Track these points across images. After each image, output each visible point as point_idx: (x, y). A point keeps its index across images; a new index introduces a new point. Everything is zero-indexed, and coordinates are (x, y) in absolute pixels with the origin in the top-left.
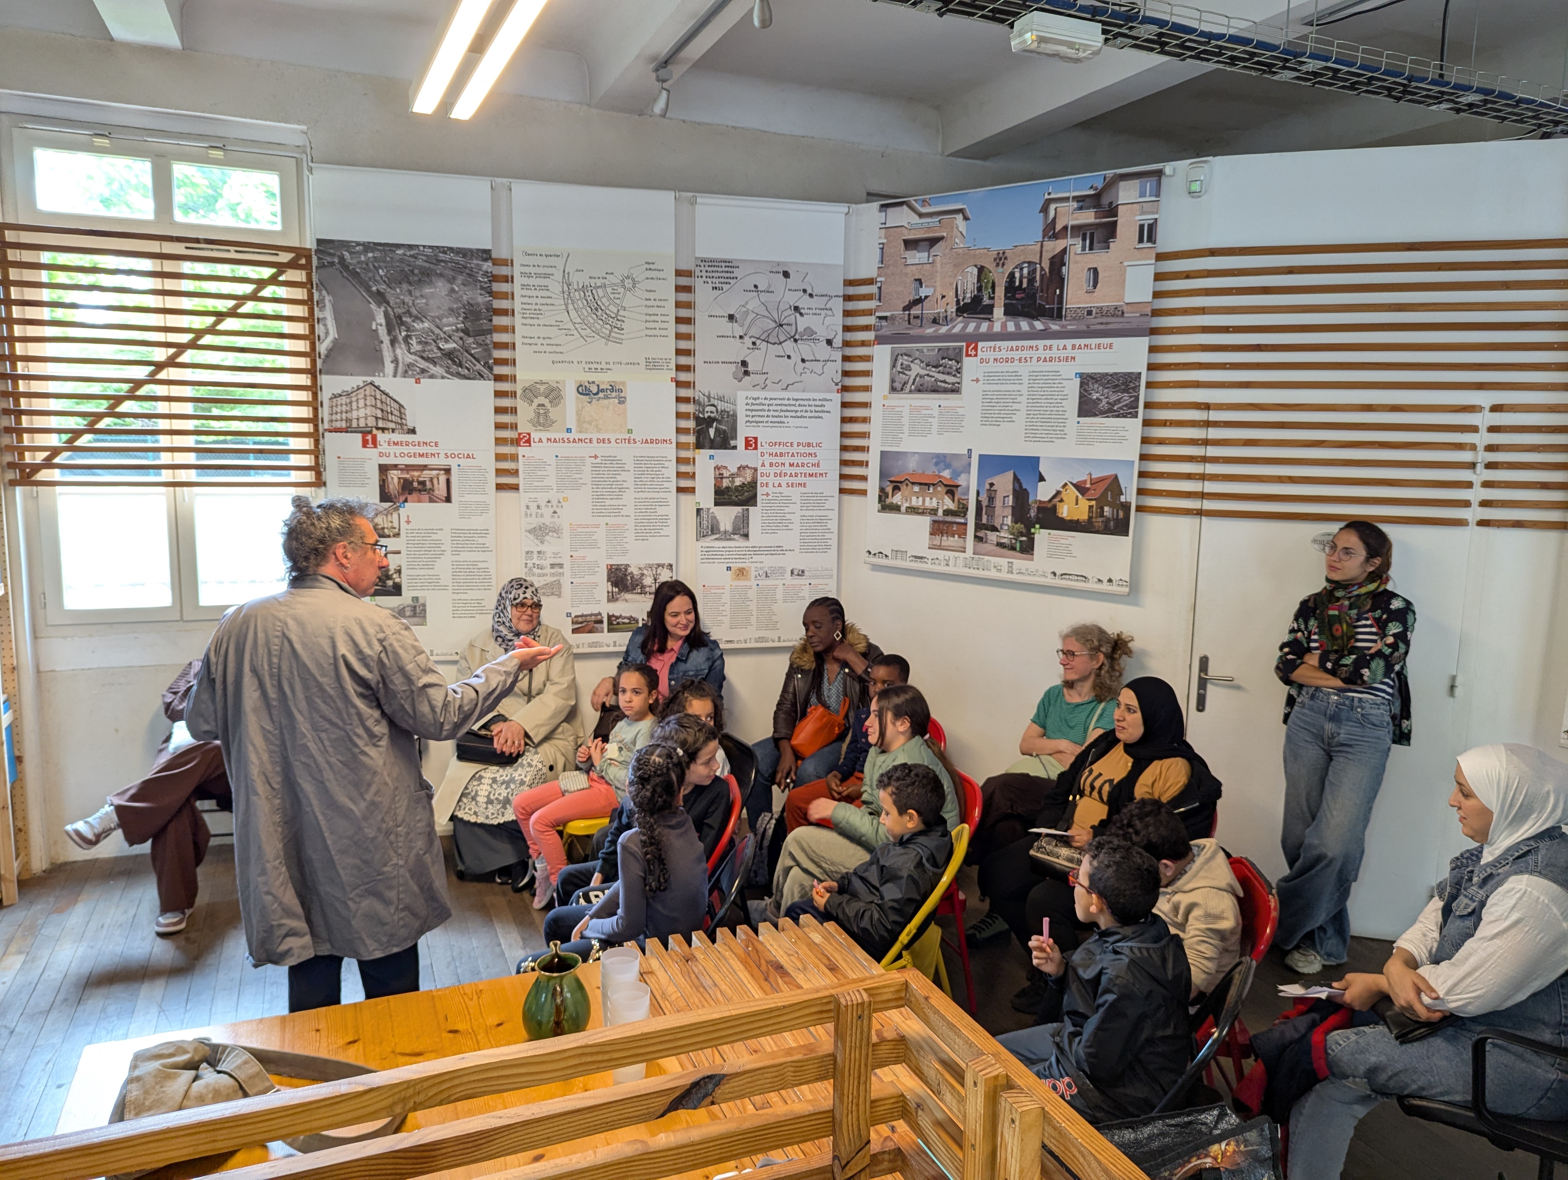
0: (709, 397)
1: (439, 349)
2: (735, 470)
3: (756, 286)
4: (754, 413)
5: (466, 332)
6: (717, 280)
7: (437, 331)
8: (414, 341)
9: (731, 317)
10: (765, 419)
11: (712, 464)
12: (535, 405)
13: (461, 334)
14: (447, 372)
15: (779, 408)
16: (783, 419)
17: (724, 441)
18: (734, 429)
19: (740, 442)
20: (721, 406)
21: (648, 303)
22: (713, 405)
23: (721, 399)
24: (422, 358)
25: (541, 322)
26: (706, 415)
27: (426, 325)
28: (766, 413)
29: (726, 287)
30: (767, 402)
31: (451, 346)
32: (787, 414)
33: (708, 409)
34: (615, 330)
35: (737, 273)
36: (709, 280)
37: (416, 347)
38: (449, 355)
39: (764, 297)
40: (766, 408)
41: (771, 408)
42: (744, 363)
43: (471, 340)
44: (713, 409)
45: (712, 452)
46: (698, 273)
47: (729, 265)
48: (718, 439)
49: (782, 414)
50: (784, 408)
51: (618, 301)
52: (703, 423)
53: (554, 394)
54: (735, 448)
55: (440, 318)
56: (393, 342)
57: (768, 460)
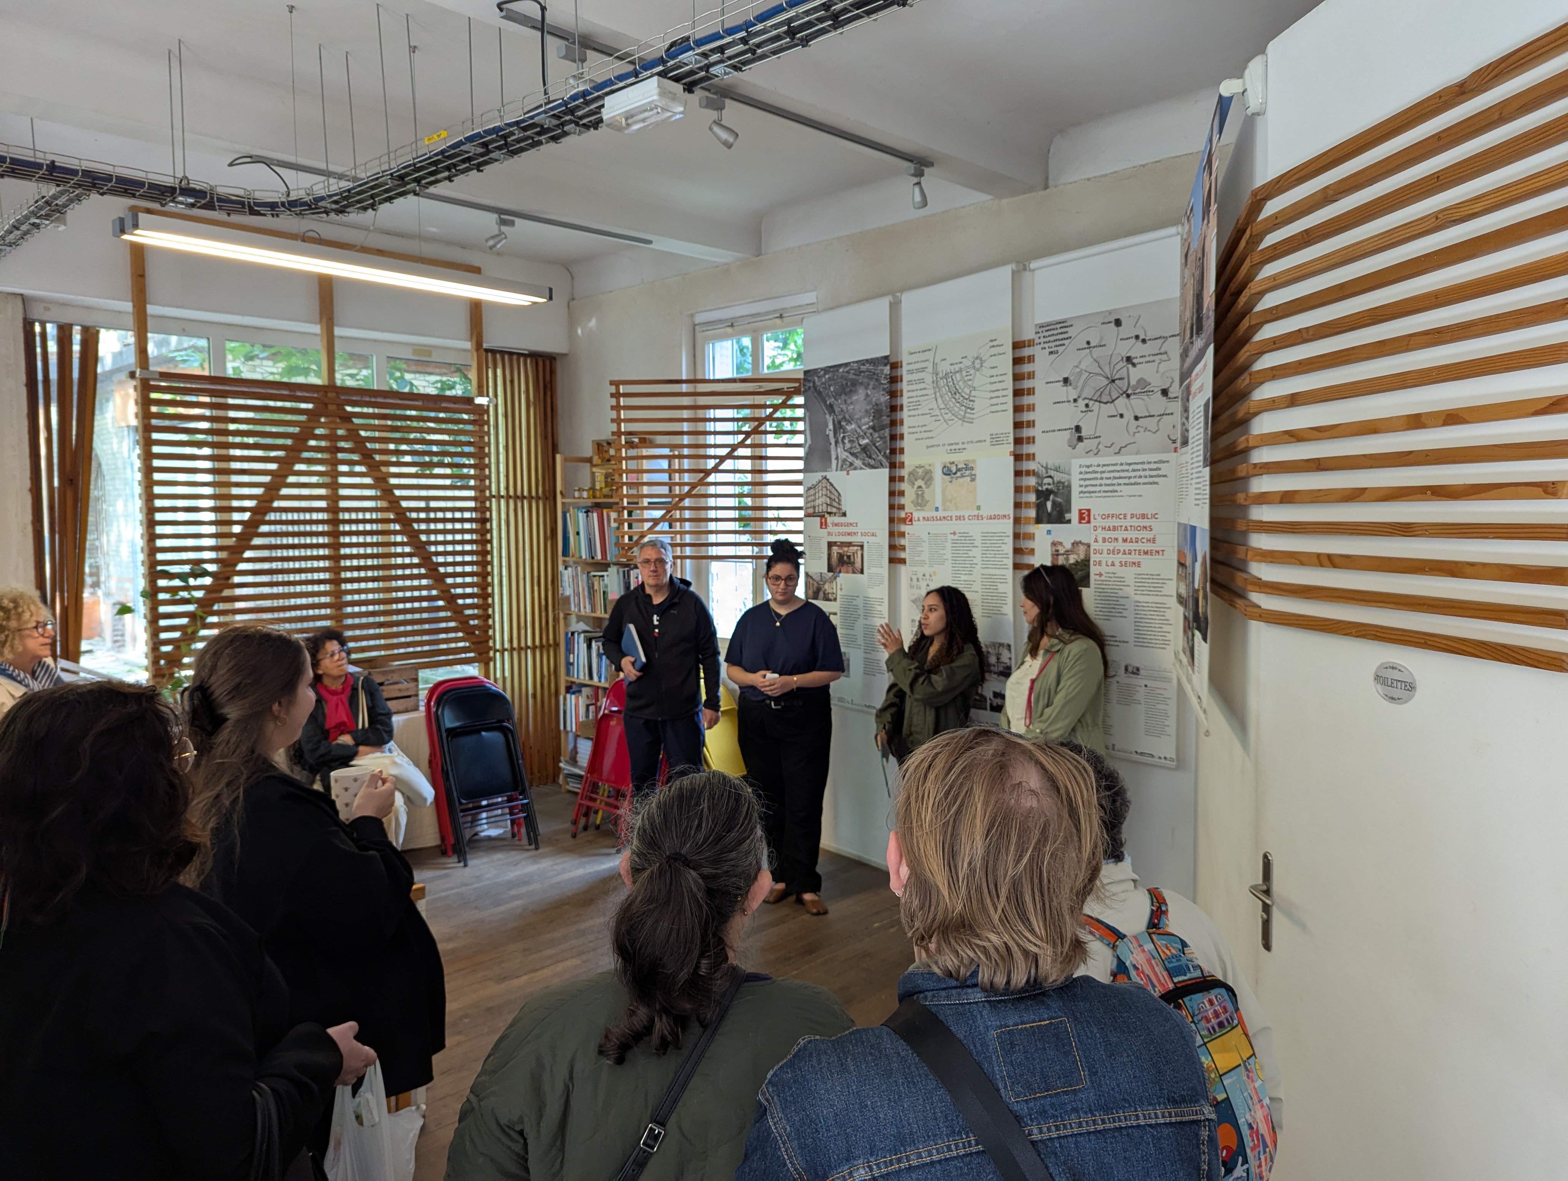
0: (1046, 468)
1: (860, 445)
2: (1068, 546)
3: (1088, 343)
4: (1088, 482)
5: (873, 428)
6: (1053, 344)
7: (859, 430)
8: (846, 441)
9: (1066, 381)
10: (1097, 489)
11: (1050, 539)
12: (916, 487)
13: (871, 431)
14: (864, 464)
15: (1111, 475)
16: (1116, 488)
17: (1059, 516)
18: (1068, 501)
19: (1074, 516)
20: (1058, 477)
21: (993, 380)
22: (1050, 477)
23: (1057, 470)
24: (851, 453)
25: (919, 412)
26: (1044, 488)
27: (853, 426)
28: (1098, 482)
29: (1060, 349)
30: (1099, 469)
31: (866, 441)
32: (1120, 481)
33: (1047, 481)
34: (969, 410)
35: (1071, 332)
36: (1046, 345)
37: (848, 445)
38: (864, 449)
39: (1096, 352)
40: (1099, 476)
41: (1104, 475)
42: (1078, 429)
43: (876, 435)
44: (1050, 480)
45: (1049, 526)
46: (1037, 341)
47: (1064, 324)
48: (1055, 513)
49: (1115, 481)
50: (1117, 475)
51: (970, 383)
52: (1043, 495)
53: (928, 477)
54: (1069, 522)
55: (860, 419)
56: (836, 442)
57: (1101, 535)
